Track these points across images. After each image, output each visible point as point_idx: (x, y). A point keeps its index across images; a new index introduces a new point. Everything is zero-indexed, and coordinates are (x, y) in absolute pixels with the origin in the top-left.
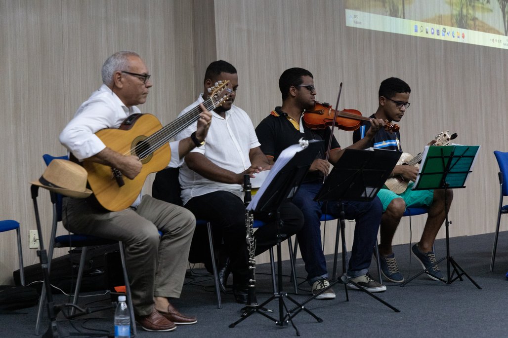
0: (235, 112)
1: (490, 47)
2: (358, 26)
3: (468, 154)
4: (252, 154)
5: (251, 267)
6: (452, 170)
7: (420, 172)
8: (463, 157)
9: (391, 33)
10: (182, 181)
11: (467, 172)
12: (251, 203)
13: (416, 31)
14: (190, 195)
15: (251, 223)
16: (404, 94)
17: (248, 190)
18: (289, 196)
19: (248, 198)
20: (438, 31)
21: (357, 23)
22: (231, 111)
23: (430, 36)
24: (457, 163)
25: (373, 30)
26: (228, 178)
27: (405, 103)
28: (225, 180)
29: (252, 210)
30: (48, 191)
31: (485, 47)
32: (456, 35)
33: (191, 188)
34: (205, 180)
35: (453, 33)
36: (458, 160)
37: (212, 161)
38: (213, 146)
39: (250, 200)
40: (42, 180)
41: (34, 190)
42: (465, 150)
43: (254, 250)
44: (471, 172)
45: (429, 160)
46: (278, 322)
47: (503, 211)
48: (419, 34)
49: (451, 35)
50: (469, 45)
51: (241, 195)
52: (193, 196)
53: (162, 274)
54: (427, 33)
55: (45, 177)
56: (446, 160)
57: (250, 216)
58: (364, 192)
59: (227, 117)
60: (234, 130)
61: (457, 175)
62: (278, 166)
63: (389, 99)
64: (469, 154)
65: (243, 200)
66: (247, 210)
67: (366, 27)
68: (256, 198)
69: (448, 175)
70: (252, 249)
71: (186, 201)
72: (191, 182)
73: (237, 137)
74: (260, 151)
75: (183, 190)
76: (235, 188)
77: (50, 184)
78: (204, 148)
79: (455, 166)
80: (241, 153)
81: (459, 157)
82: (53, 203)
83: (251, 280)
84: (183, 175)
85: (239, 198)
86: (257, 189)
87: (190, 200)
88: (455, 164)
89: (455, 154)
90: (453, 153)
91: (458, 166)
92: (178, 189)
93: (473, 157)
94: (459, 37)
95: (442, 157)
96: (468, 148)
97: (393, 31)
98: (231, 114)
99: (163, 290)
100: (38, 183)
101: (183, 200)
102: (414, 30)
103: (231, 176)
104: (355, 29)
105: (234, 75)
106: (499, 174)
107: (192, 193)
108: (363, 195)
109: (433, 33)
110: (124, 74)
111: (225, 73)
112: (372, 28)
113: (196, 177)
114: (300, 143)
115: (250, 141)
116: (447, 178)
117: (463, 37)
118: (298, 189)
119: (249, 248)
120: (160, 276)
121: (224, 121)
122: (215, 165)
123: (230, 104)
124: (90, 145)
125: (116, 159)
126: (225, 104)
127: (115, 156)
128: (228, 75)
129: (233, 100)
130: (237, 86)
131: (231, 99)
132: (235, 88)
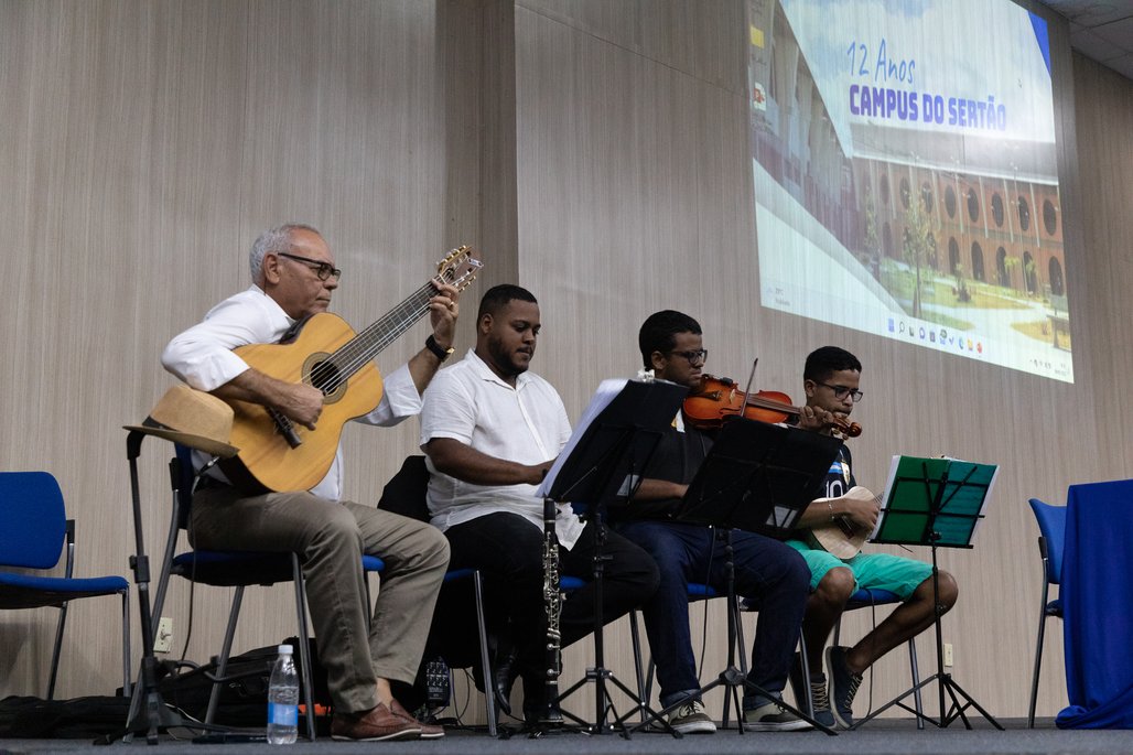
0: (533, 382)
1: (1030, 374)
2: (782, 308)
3: (974, 479)
5: (550, 646)
6: (945, 510)
7: (884, 506)
8: (966, 484)
9: (844, 328)
10: (432, 502)
11: (975, 517)
13: (891, 329)
14: (446, 524)
15: (553, 560)
16: (848, 372)
20: (932, 334)
21: (781, 302)
23: (916, 341)
24: (955, 496)
25: (811, 320)
27: (854, 391)
31: (1020, 373)
32: (965, 345)
35: (960, 341)
36: (957, 490)
38: (491, 431)
42: (968, 471)
43: (559, 614)
44: (983, 517)
45: (900, 483)
46: (594, 728)
47: (1049, 610)
48: (896, 336)
49: (956, 343)
50: (990, 366)
52: (450, 526)
53: (384, 635)
54: (912, 335)
55: (153, 416)
56: (934, 488)
57: (551, 547)
58: (772, 516)
59: (519, 387)
60: (531, 411)
61: (955, 520)
63: (820, 384)
64: (977, 480)
67: (799, 311)
69: (937, 519)
70: (554, 611)
72: (448, 500)
73: (535, 422)
75: (433, 517)
78: (470, 435)
79: (951, 503)
81: (959, 484)
82: (174, 488)
83: (551, 671)
84: (434, 490)
88: (950, 498)
89: (950, 478)
90: (945, 475)
91: (958, 502)
93: (986, 487)
94: (971, 349)
95: (926, 481)
96: (975, 468)
97: (850, 325)
99: (385, 665)
102: (887, 328)
104: (778, 313)
106: (1040, 540)
108: (769, 522)
109: (923, 337)
110: (283, 257)
111: (517, 300)
112: (810, 315)
113: (458, 490)
116: (936, 525)
117: (980, 350)
119: (549, 608)
120: (380, 639)
121: (514, 392)
123: (526, 359)
124: (217, 365)
125: (269, 387)
126: (517, 359)
127: (268, 381)
128: (523, 304)
129: (531, 353)
130: (539, 326)
131: (528, 349)
132: (535, 329)
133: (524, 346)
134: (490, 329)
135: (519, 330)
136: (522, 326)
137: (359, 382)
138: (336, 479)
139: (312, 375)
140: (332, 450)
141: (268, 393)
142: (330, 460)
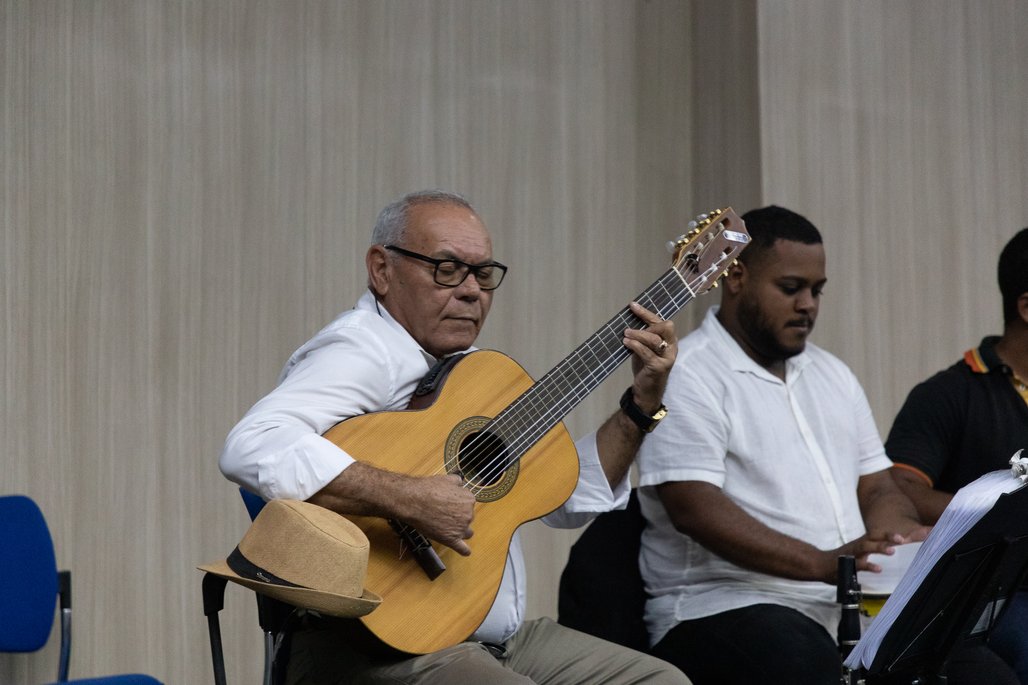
0: (814, 363)
4: (869, 493)
10: (648, 569)
12: (859, 645)
14: (673, 614)
17: (851, 606)
18: (978, 628)
19: (850, 628)
22: (802, 361)
26: (793, 561)
28: (785, 568)
29: (862, 668)
30: (252, 594)
33: (676, 593)
34: (721, 567)
37: (747, 509)
38: (749, 462)
39: (857, 637)
40: (237, 560)
41: (213, 590)
51: (828, 619)
52: (680, 618)
55: (244, 551)
59: (791, 377)
60: (812, 418)
62: (944, 535)
65: (834, 635)
66: (846, 668)
68: (875, 629)
71: (659, 634)
72: (676, 572)
73: (819, 438)
74: (888, 482)
75: (651, 597)
76: (811, 596)
77: (260, 575)
78: (722, 468)
80: (832, 488)
82: (266, 631)
84: (655, 553)
85: (823, 630)
86: (882, 599)
87: (671, 631)
92: (637, 594)
98: (803, 367)
100: (225, 570)
101: (650, 629)
103: (804, 558)
105: (814, 248)
107: (677, 608)
110: (393, 253)
111: (787, 242)
113: (694, 557)
114: (1014, 468)
115: (862, 453)
118: (1004, 608)
121: (783, 388)
122: (754, 522)
123: (802, 337)
124: (306, 462)
125: (389, 491)
126: (787, 336)
127: (386, 481)
128: (798, 248)
129: (811, 324)
130: (823, 281)
131: (805, 320)
132: (817, 287)
133: (796, 316)
134: (741, 285)
135: (789, 292)
136: (793, 285)
137: (541, 459)
138: (512, 598)
139: (460, 457)
140: (495, 577)
141: (388, 501)
142: (494, 591)
